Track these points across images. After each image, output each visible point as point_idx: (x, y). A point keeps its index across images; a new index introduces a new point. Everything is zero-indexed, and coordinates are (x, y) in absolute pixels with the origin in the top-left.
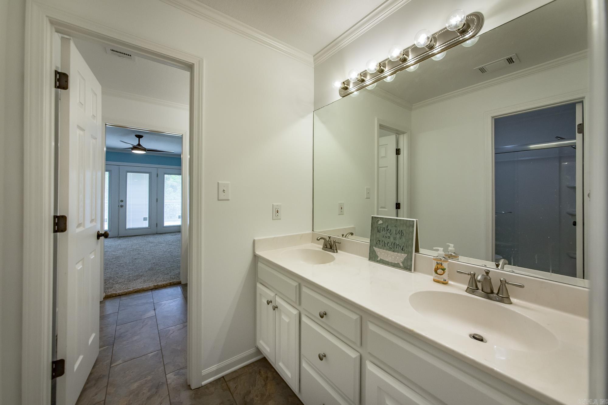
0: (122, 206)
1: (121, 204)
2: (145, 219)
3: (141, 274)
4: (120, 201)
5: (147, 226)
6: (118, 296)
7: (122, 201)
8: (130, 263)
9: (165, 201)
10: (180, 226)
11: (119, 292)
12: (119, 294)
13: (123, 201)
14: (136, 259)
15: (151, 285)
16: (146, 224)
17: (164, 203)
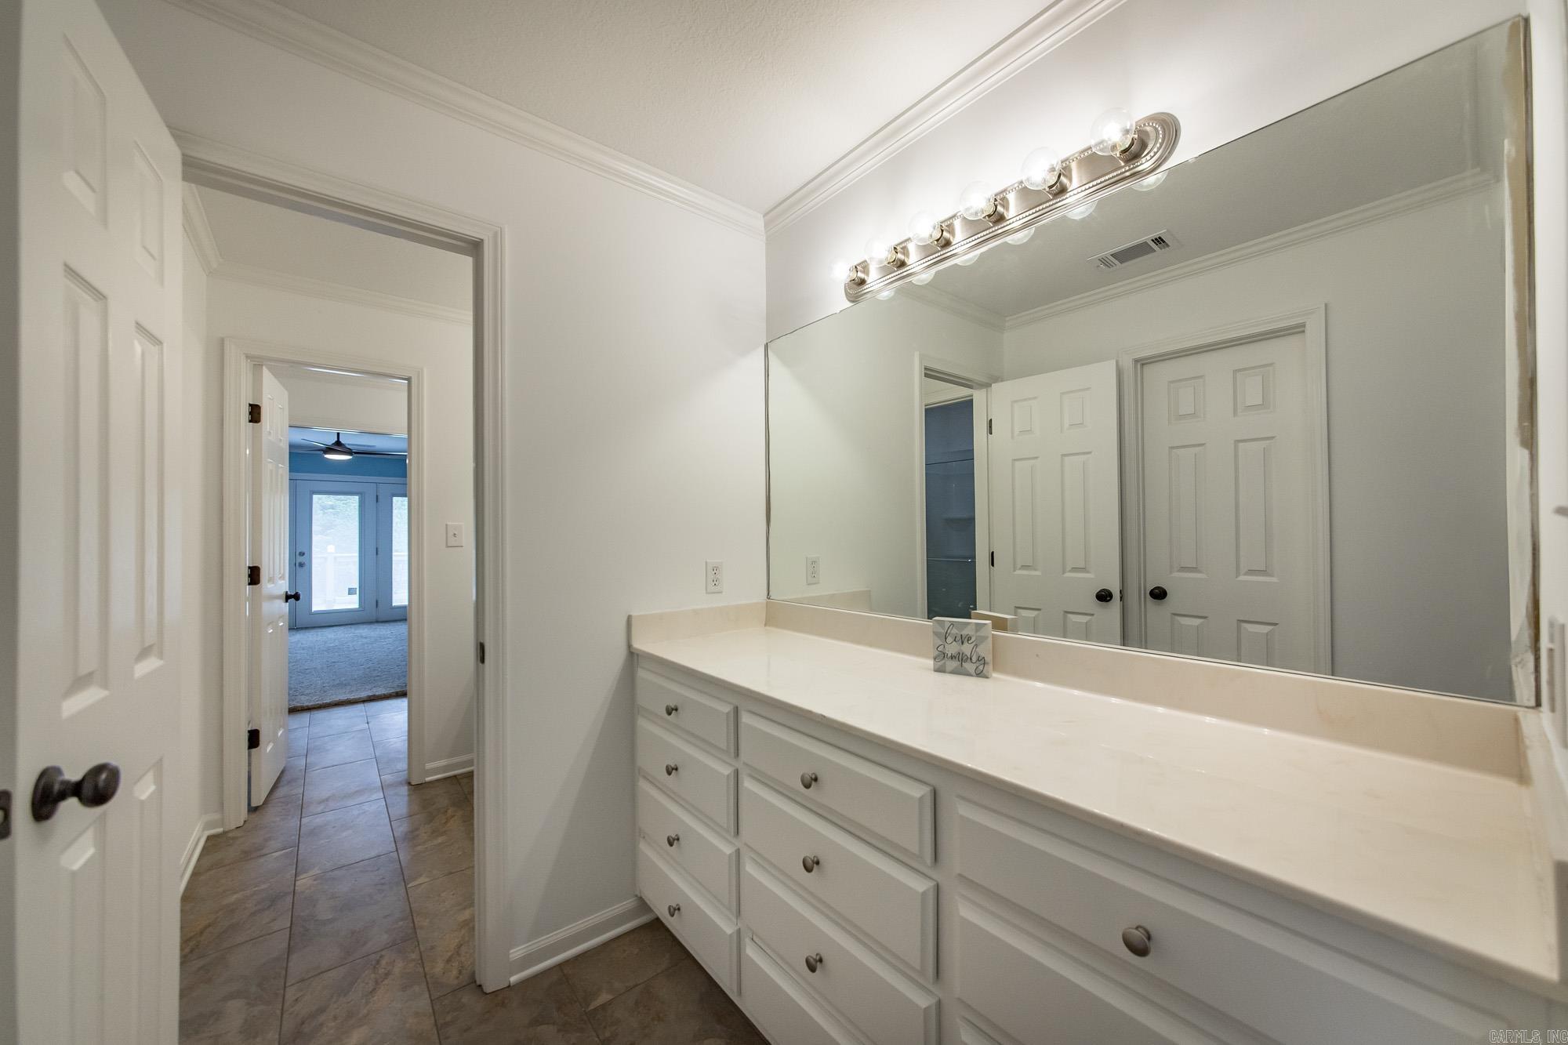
0: (301, 565)
1: (300, 559)
2: (351, 591)
3: (344, 682)
4: (297, 553)
5: (356, 606)
6: (306, 709)
7: (302, 554)
8: (322, 668)
9: (394, 554)
10: (404, 607)
11: (306, 704)
12: (307, 706)
13: (304, 554)
14: (334, 662)
15: (364, 694)
16: (353, 603)
17: (392, 558)
